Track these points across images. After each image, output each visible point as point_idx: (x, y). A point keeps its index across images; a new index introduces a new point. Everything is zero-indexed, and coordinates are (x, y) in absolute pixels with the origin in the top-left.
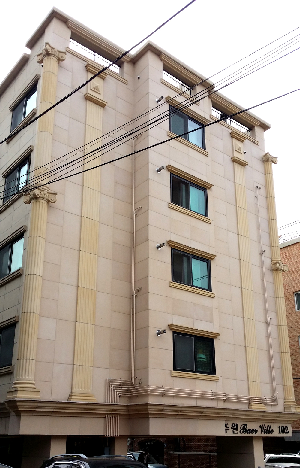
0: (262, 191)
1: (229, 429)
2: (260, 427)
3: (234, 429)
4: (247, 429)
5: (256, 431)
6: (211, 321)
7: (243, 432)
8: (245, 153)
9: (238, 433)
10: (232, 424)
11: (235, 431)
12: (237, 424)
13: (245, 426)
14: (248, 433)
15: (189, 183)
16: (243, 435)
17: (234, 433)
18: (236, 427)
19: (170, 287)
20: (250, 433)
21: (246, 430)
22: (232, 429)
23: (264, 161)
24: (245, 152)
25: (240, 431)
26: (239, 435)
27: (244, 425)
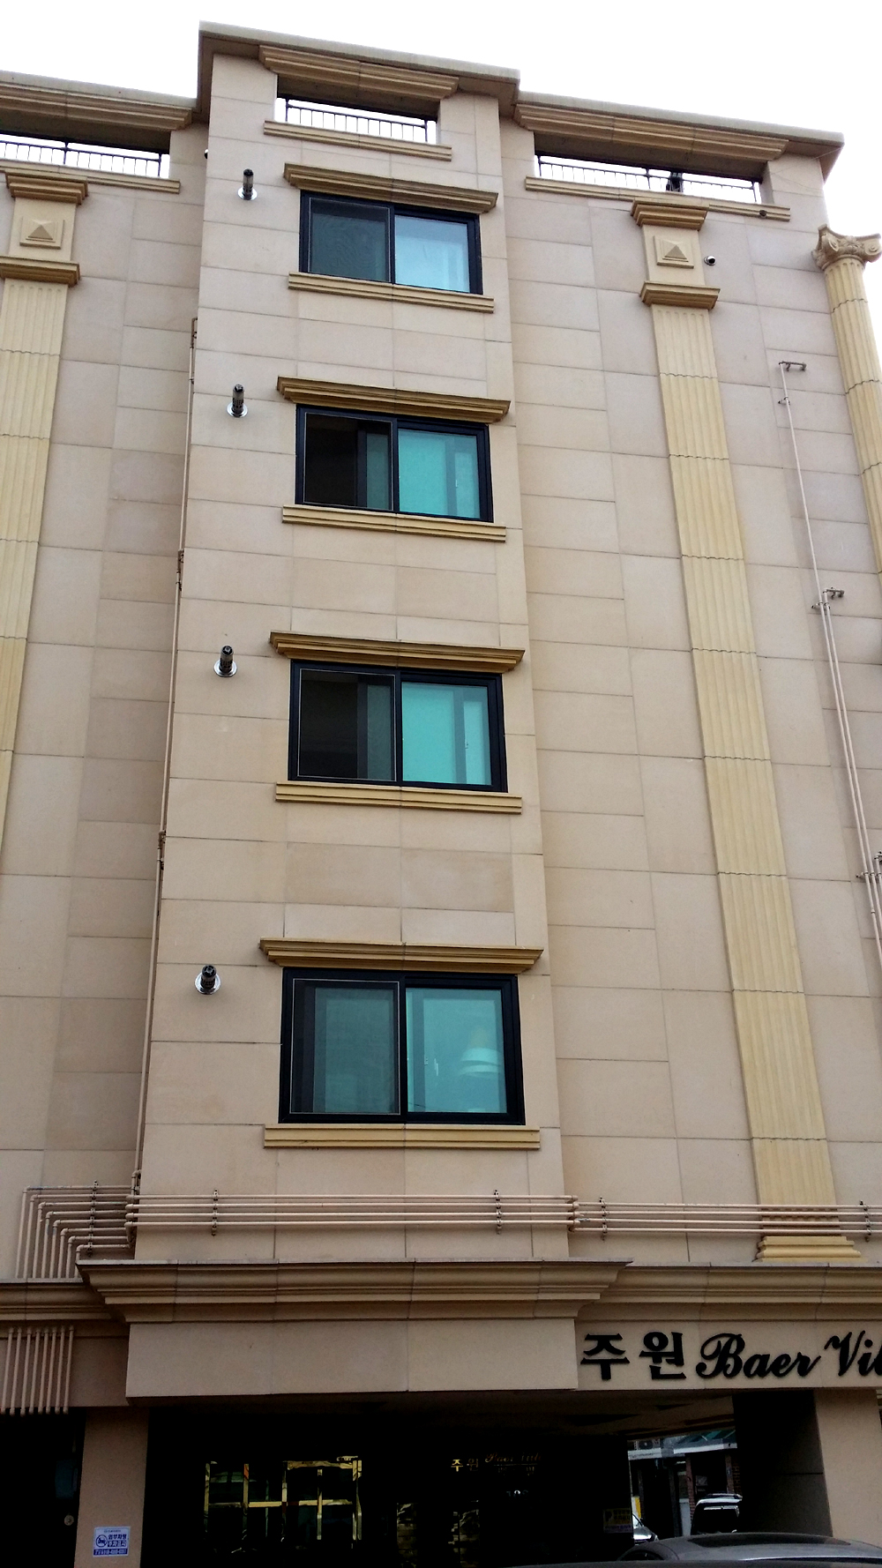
0: (821, 374)
1: (626, 1361)
2: (834, 1342)
3: (657, 1358)
4: (745, 1356)
5: (804, 1365)
6: (504, 905)
7: (721, 1368)
8: (712, 262)
9: (682, 1376)
10: (648, 1340)
11: (666, 1368)
12: (677, 1338)
13: (728, 1345)
14: (749, 1375)
15: (393, 423)
16: (720, 1383)
17: (656, 1374)
18: (670, 1348)
19: (278, 805)
20: (762, 1373)
21: (738, 1361)
22: (649, 1361)
23: (820, 268)
24: (710, 258)
25: (700, 1369)
26: (693, 1382)
27: (724, 1341)
